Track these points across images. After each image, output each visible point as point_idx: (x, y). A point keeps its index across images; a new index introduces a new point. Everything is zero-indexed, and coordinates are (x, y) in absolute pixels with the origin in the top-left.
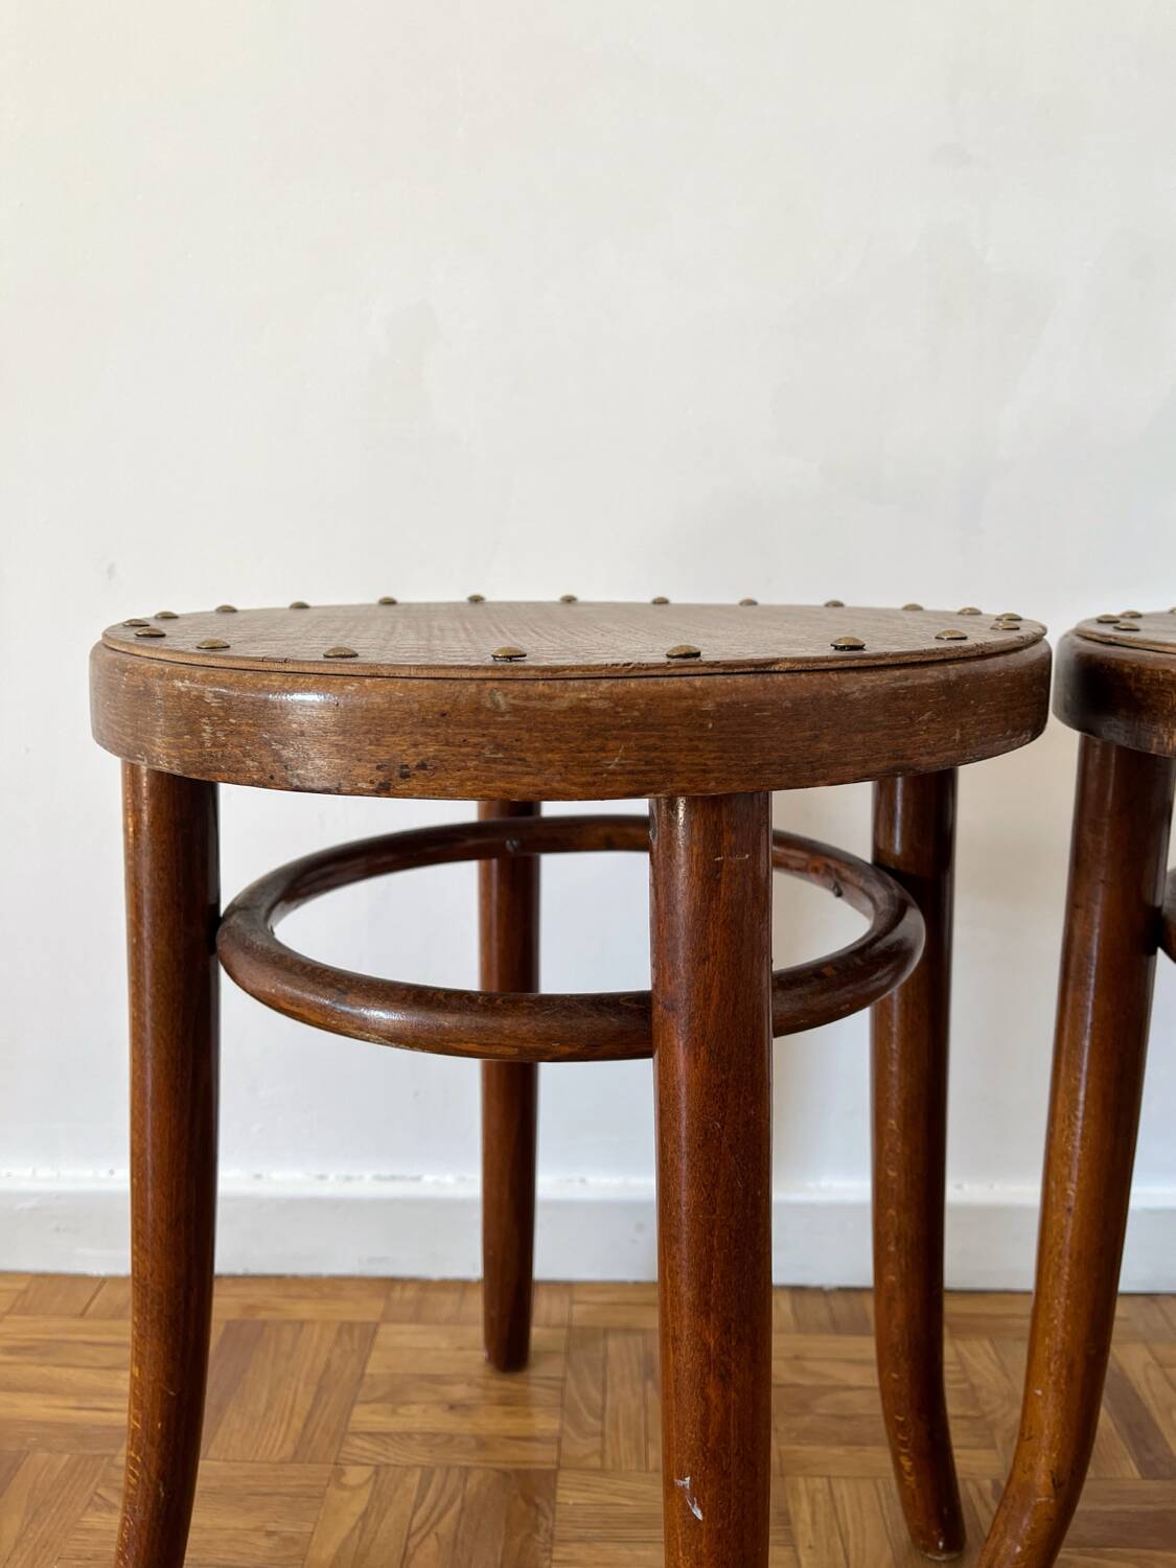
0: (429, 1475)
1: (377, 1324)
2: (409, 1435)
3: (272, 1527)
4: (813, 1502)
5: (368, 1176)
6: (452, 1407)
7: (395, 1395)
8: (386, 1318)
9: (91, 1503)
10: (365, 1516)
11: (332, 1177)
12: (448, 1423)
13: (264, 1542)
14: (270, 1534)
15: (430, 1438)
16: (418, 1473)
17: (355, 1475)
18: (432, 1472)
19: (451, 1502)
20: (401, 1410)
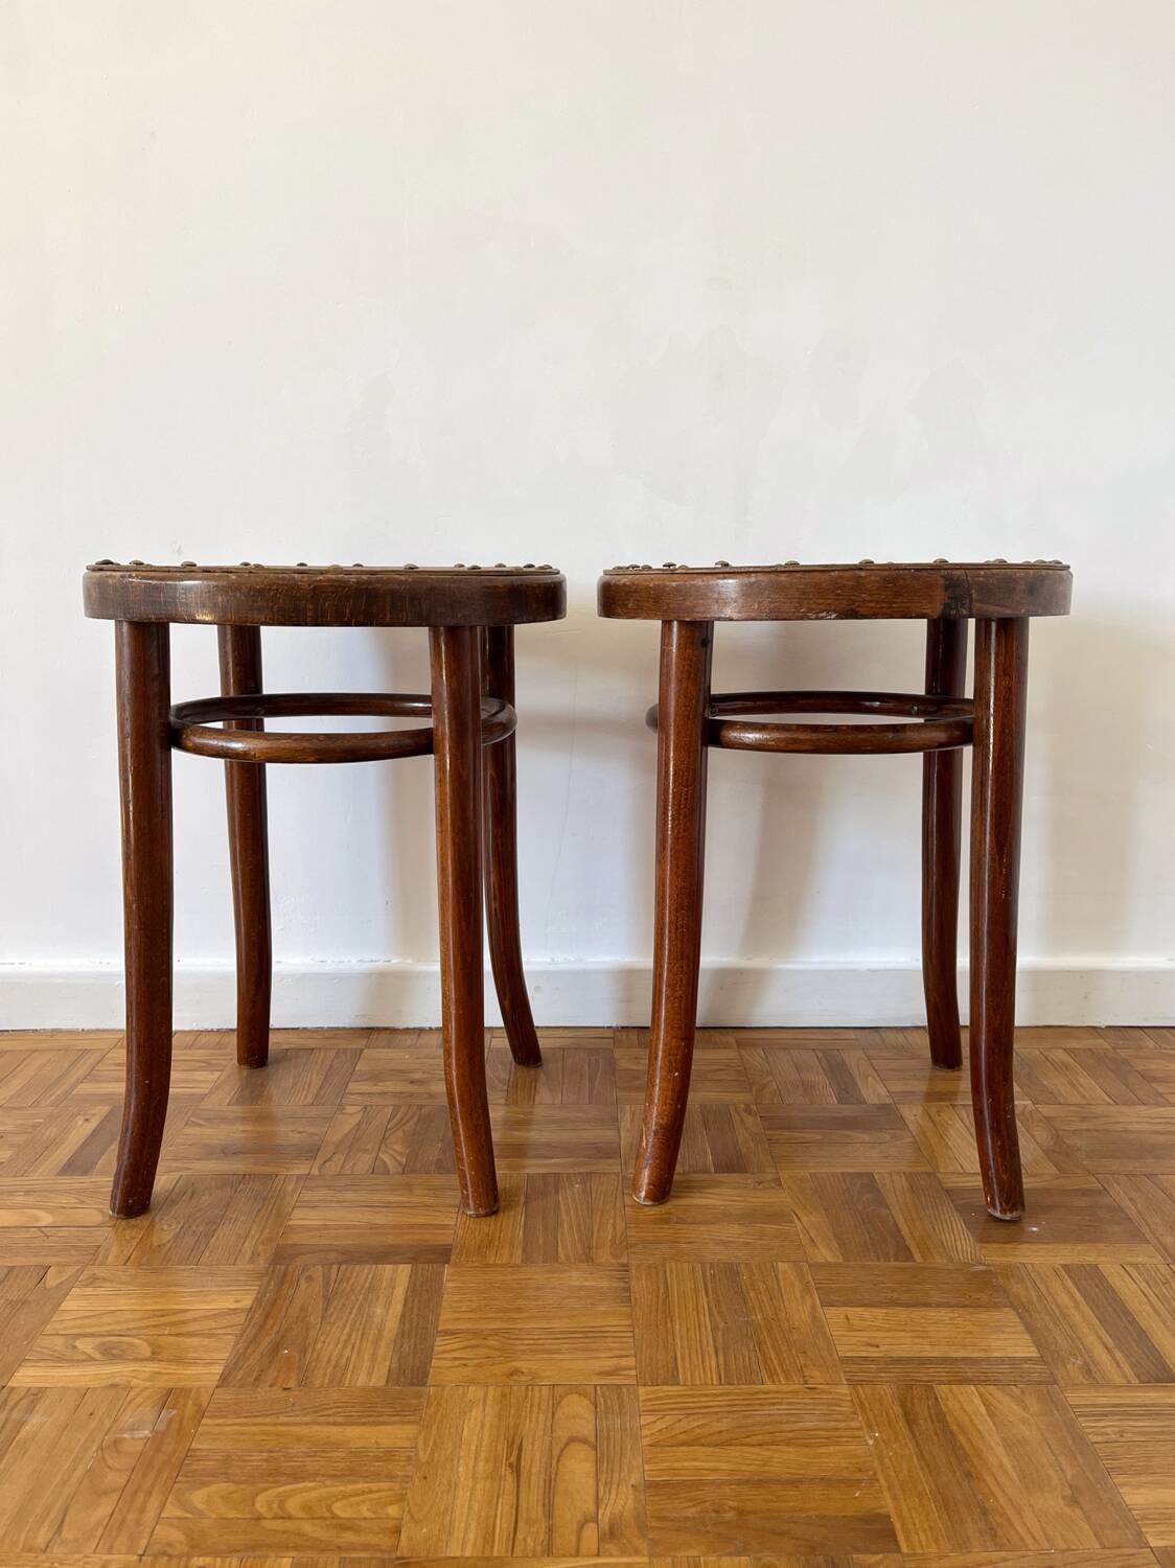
0: (397, 1108)
1: (363, 1049)
2: (385, 1093)
3: (302, 1130)
4: (633, 1114)
5: (354, 961)
6: (412, 1082)
7: (376, 1077)
8: (367, 1047)
9: (187, 1123)
10: (359, 1124)
11: (329, 961)
12: (411, 1088)
13: (299, 1135)
14: (300, 1132)
15: (397, 1095)
16: (391, 1108)
17: (349, 1109)
18: (400, 1107)
19: (412, 1117)
20: (381, 1084)
